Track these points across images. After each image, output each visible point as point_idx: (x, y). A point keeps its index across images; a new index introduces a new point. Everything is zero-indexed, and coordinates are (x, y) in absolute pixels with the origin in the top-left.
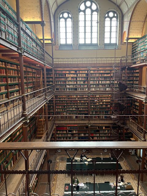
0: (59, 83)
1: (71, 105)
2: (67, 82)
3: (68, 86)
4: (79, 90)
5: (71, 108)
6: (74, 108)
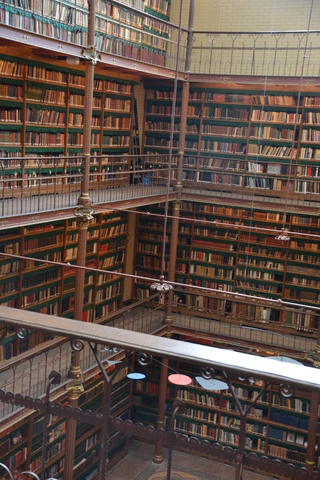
0: (216, 150)
1: (259, 254)
2: (252, 146)
3: (253, 168)
4: (301, 189)
5: (254, 269)
6: (269, 271)
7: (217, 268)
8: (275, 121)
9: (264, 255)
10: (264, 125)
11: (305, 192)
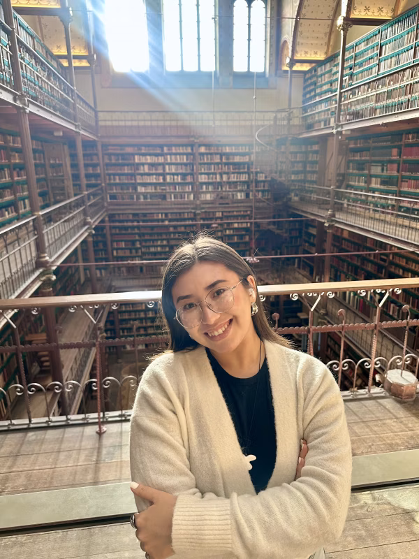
0: (117, 181)
1: (153, 238)
2: (138, 177)
3: (141, 189)
4: (171, 198)
5: (152, 246)
6: (160, 246)
7: (131, 250)
8: (149, 161)
9: (156, 238)
10: (143, 164)
11: (173, 199)
